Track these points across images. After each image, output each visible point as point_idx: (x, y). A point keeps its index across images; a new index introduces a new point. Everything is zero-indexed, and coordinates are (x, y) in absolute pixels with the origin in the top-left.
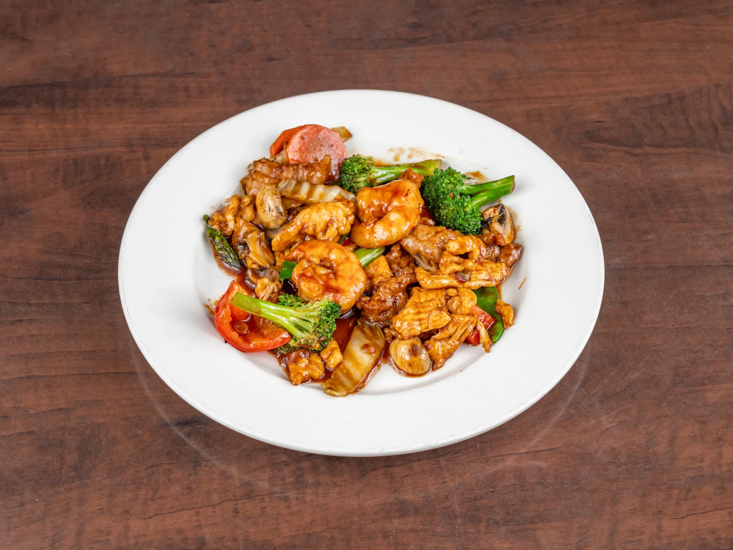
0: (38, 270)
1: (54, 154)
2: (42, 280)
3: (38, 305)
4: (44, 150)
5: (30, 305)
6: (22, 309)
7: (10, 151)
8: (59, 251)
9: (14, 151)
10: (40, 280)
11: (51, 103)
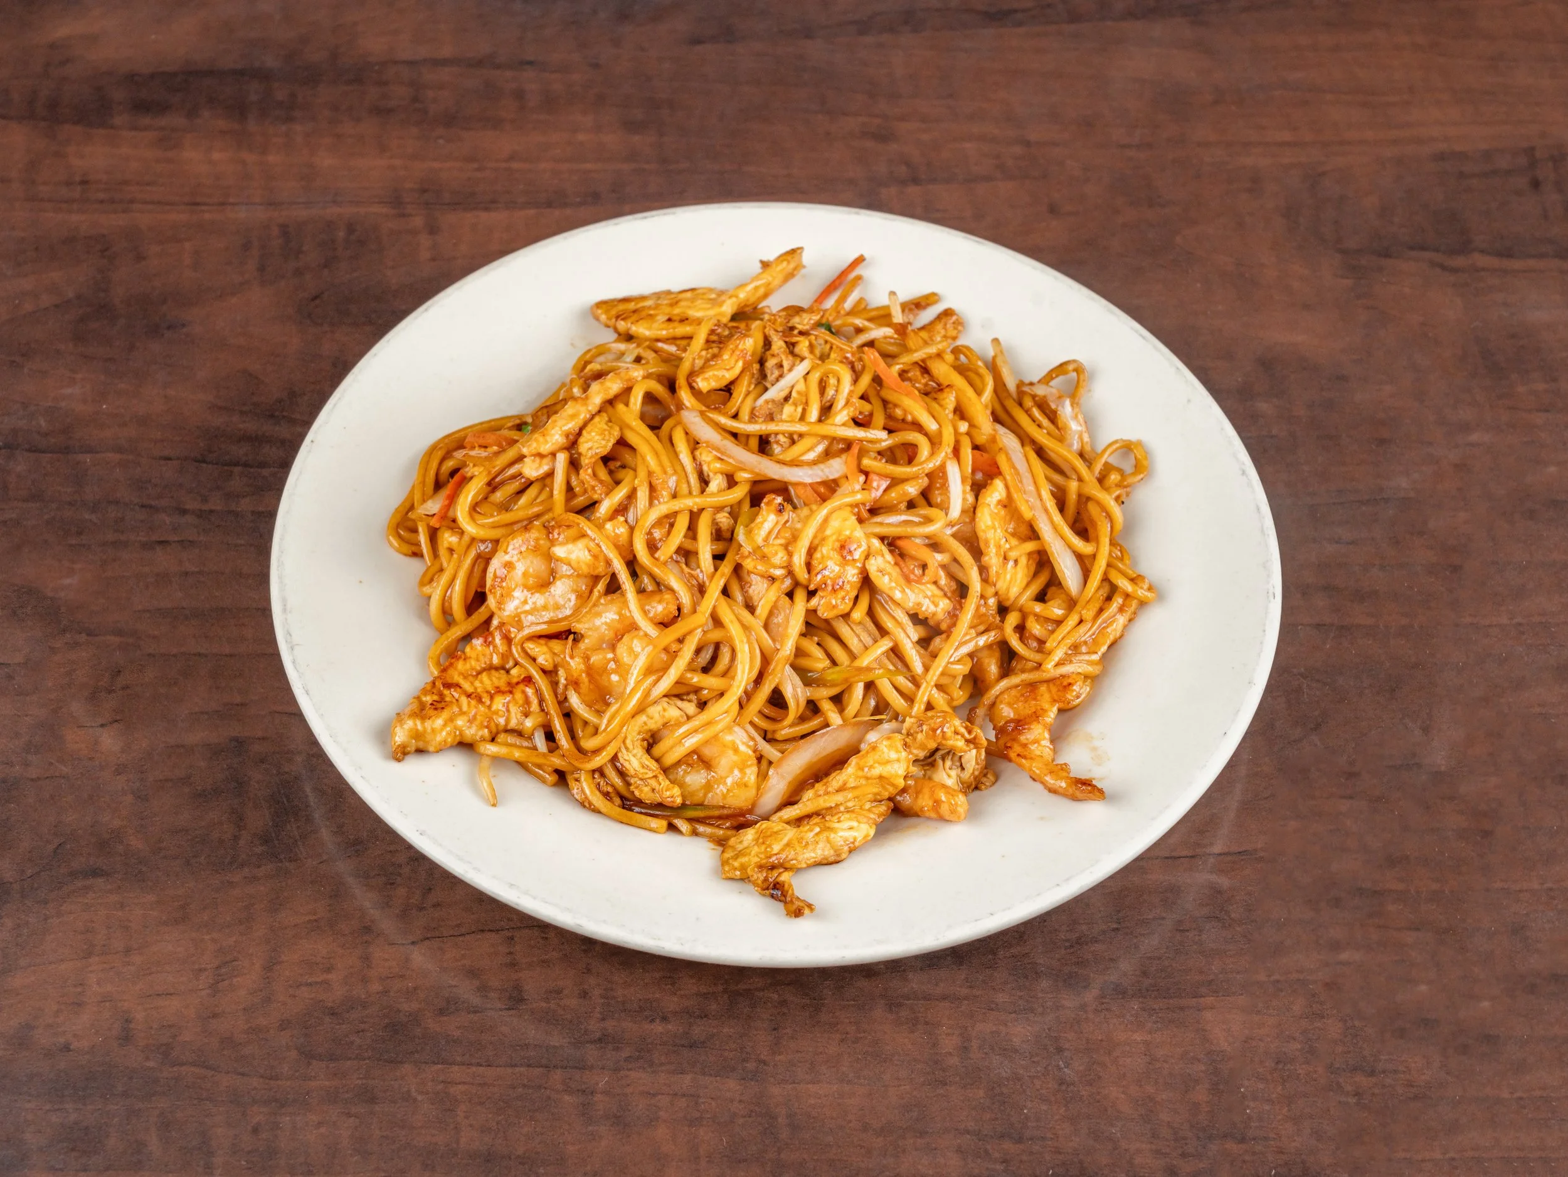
0: (202, 444)
1: (241, 214)
2: (210, 463)
3: (200, 514)
4: (223, 204)
5: (184, 512)
6: (168, 520)
7: (152, 203)
8: (245, 408)
9: (159, 203)
10: (207, 463)
11: (239, 109)
